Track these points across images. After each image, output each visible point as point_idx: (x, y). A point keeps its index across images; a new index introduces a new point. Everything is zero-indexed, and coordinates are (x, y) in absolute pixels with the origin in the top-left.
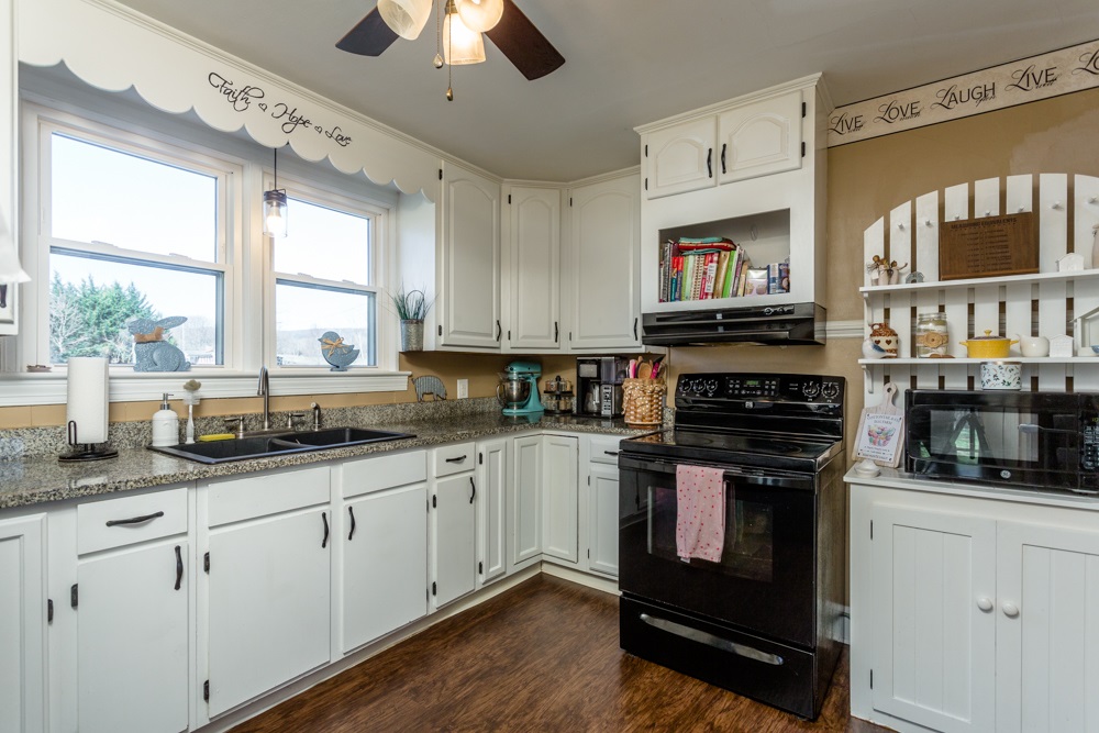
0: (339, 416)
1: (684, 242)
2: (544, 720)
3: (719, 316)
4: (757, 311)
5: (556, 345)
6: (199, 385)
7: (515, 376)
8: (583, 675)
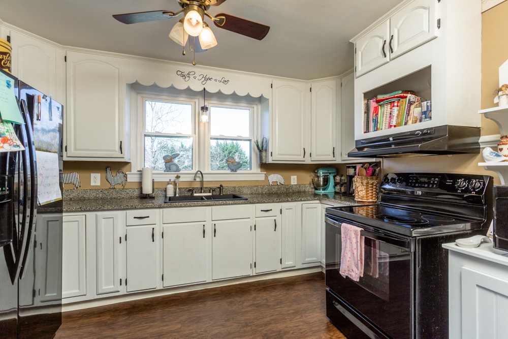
0: (233, 190)
1: (380, 97)
2: (266, 332)
3: (391, 139)
4: (413, 133)
5: (334, 159)
6: (180, 177)
7: (322, 175)
8: (300, 321)
